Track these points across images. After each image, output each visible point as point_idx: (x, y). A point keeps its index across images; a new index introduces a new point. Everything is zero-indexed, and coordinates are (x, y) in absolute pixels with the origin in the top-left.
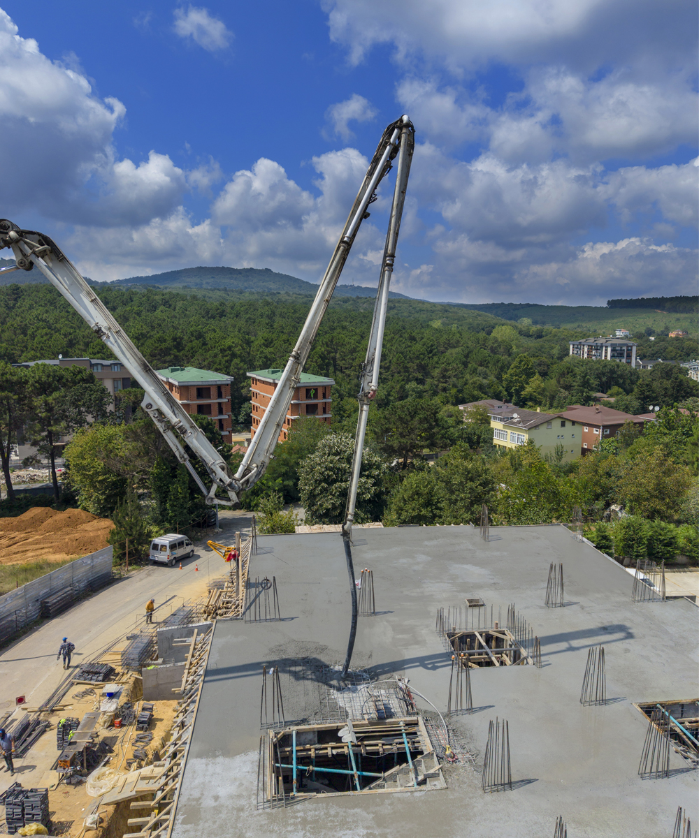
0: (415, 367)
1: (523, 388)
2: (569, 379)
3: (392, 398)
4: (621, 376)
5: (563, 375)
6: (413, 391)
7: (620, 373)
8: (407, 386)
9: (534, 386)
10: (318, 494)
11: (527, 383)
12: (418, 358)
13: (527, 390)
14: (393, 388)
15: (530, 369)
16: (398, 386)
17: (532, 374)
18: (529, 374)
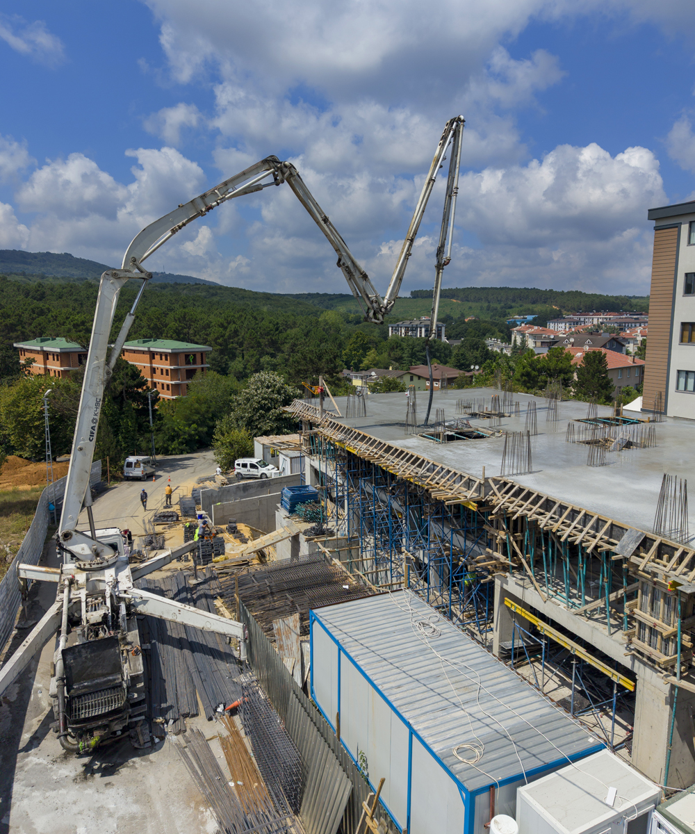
0: (267, 343)
1: (361, 362)
2: (398, 353)
3: (249, 371)
4: (437, 350)
5: (392, 349)
6: (268, 364)
7: (436, 347)
8: (262, 360)
9: (370, 358)
10: (257, 420)
11: (364, 357)
12: (268, 334)
13: (365, 362)
14: (248, 361)
15: (366, 344)
16: (254, 360)
17: (367, 349)
18: (365, 349)
